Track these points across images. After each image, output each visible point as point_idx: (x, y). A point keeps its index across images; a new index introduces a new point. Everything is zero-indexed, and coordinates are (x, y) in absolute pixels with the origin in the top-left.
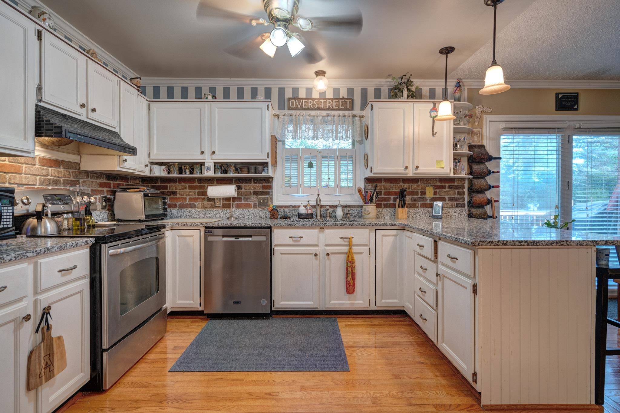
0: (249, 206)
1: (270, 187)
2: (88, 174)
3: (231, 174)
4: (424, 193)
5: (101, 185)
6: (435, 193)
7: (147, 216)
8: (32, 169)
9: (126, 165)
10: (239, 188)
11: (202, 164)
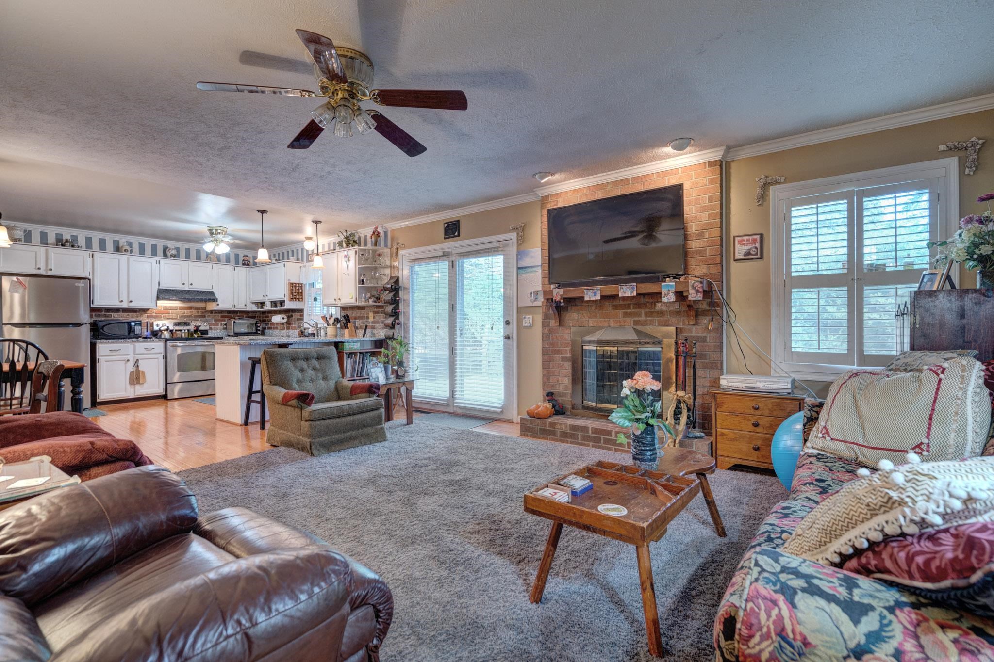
0: (295, 328)
1: (302, 316)
2: (211, 312)
3: (279, 308)
4: (368, 318)
5: (222, 317)
6: (374, 317)
7: (235, 333)
8: (175, 312)
9: (219, 307)
10: (288, 317)
11: (264, 303)
